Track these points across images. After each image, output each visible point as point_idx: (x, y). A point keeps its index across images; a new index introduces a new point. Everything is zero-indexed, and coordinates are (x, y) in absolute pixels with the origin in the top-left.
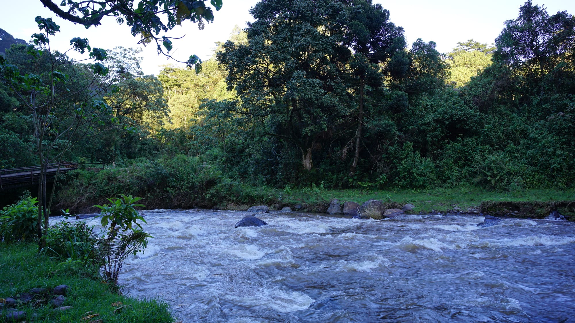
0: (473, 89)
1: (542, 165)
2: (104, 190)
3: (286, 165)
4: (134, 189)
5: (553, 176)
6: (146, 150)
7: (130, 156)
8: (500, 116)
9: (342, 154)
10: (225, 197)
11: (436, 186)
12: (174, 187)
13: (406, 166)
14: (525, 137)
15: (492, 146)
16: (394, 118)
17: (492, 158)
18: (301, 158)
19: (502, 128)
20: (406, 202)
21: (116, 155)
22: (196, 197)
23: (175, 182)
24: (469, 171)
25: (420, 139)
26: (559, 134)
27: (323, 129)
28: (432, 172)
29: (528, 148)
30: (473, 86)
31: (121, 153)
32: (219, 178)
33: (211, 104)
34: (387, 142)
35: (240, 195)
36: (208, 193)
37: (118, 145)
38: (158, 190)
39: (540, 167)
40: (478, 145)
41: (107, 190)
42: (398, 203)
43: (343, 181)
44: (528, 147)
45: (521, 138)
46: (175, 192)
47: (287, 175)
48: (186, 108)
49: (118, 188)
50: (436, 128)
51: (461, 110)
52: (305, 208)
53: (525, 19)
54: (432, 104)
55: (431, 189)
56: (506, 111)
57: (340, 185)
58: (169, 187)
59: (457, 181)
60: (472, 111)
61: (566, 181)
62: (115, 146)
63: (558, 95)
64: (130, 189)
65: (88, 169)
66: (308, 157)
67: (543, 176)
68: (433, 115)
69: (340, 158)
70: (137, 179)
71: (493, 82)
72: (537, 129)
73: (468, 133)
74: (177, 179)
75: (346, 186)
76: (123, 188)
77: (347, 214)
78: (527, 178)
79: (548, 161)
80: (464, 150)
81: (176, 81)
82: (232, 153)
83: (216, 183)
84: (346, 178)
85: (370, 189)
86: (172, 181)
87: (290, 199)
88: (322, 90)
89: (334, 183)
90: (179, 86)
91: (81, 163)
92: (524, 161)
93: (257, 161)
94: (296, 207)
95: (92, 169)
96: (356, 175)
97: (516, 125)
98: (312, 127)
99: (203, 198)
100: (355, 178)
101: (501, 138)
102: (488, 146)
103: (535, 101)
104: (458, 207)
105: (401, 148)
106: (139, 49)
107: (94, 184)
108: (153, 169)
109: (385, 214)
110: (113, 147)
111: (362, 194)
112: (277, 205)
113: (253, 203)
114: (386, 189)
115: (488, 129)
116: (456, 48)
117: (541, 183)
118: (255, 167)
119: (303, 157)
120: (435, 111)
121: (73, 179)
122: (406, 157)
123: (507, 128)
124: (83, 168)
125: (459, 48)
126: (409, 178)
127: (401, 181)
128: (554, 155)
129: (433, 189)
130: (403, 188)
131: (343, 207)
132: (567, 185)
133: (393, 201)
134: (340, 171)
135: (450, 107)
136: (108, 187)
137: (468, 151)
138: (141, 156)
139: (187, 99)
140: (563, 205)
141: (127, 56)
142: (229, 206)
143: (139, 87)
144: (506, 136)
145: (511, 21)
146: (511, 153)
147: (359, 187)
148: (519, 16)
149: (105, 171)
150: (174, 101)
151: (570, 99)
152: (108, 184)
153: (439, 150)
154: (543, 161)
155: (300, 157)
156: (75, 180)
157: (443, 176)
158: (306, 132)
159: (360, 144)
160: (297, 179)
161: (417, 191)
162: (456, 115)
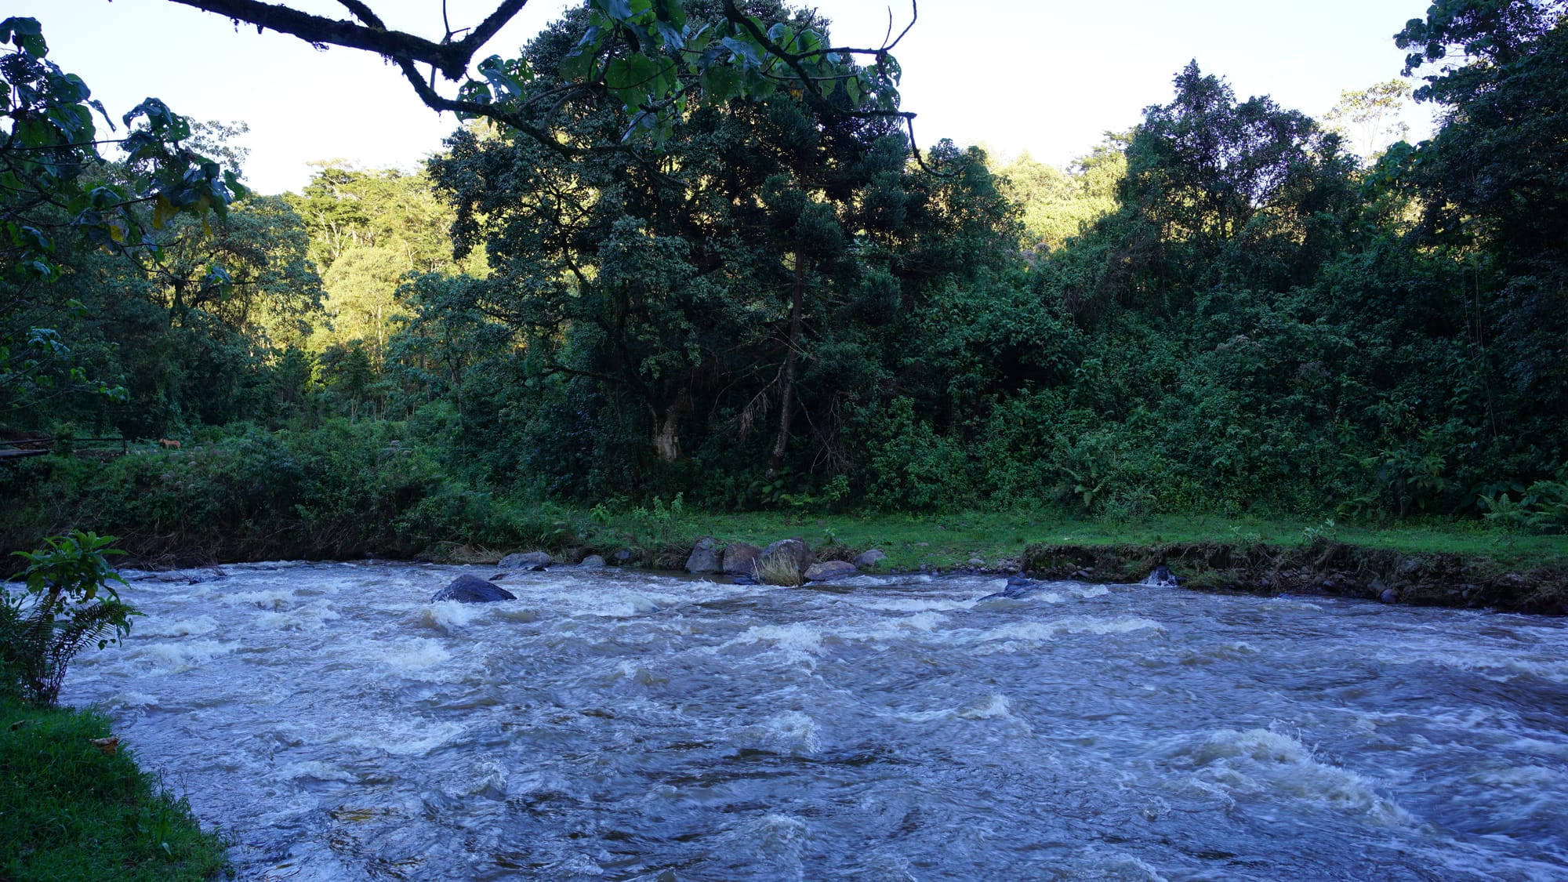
0: (1065, 269)
1: (1197, 458)
2: (123, 511)
3: (611, 448)
4: (209, 507)
5: (1217, 485)
6: (257, 402)
7: (212, 417)
8: (1123, 337)
9: (740, 424)
10: (443, 530)
11: (964, 506)
12: (314, 503)
13: (893, 456)
14: (1173, 390)
15: (1099, 410)
16: (878, 334)
17: (1089, 439)
18: (651, 435)
19: (1125, 367)
20: (868, 546)
21: (168, 413)
22: (374, 531)
23: (318, 491)
24: (1043, 470)
25: (932, 391)
26: (1237, 386)
27: (692, 363)
28: (956, 472)
29: (1175, 417)
30: (1066, 261)
31: (185, 409)
32: (432, 481)
33: (426, 284)
34: (854, 396)
35: (483, 526)
36: (403, 520)
37: (176, 385)
38: (273, 512)
39: (1194, 462)
40: (1067, 407)
41: (132, 509)
42: (851, 547)
43: (749, 491)
44: (1175, 415)
45: (1166, 392)
46: (318, 515)
47: (612, 474)
48: (381, 285)
49: (164, 505)
50: (973, 363)
51: (1032, 322)
52: (639, 559)
53: (1188, 104)
54: (966, 304)
55: (951, 513)
56: (1140, 327)
57: (740, 501)
58: (302, 502)
59: (1014, 494)
60: (1056, 326)
61: (1244, 496)
62: (167, 389)
63: (1245, 294)
64: (198, 507)
65: (81, 455)
66: (668, 428)
67: (1197, 485)
68: (967, 332)
69: (735, 433)
70: (218, 481)
71: (1110, 255)
72: (1197, 372)
73: (1046, 378)
74: (324, 482)
75: (755, 505)
76: (179, 504)
77: (729, 572)
78: (1164, 489)
79: (1210, 449)
80: (1034, 419)
81: (356, 208)
82: (482, 413)
83: (424, 495)
84: (755, 483)
85: (811, 513)
86: (311, 487)
87: (606, 537)
88: (685, 266)
89: (727, 497)
90: (364, 222)
91: (60, 438)
92: (1160, 446)
93: (540, 439)
94: (617, 555)
95: (93, 454)
96: (780, 477)
97: (1154, 361)
98: (664, 357)
99: (391, 533)
100: (778, 484)
101: (1120, 390)
102: (1089, 411)
103: (1203, 301)
104: (982, 558)
105: (886, 412)
106: (240, 126)
107: (97, 495)
108: (261, 457)
109: (807, 574)
110: (161, 394)
111: (787, 524)
112: (574, 552)
113: (516, 546)
114: (848, 512)
115: (1088, 369)
116: (1100, 145)
117: (1193, 501)
118: (535, 452)
119: (656, 429)
120: (973, 321)
121: (34, 481)
122: (896, 435)
123: (1138, 367)
124: (65, 452)
125: (1106, 145)
126: (901, 485)
127: (883, 494)
128: (1222, 435)
129: (957, 512)
130: (886, 509)
131: (722, 555)
132: (1245, 505)
133: (841, 541)
134: (744, 466)
135: (1004, 314)
136: (138, 503)
137: (1043, 422)
138: (241, 417)
139: (383, 260)
140: (1176, 552)
141: (204, 142)
142: (455, 551)
143: (237, 229)
144: (1133, 386)
145: (1157, 109)
146: (1137, 427)
147: (785, 508)
148: (1176, 97)
149: (128, 458)
150: (349, 264)
151: (1270, 305)
152: (137, 493)
153: (977, 418)
154: (1198, 449)
155: (648, 429)
156: (41, 483)
157: (983, 481)
158: (649, 369)
159: (793, 399)
160: (636, 486)
161: (915, 516)
162: (1018, 333)
